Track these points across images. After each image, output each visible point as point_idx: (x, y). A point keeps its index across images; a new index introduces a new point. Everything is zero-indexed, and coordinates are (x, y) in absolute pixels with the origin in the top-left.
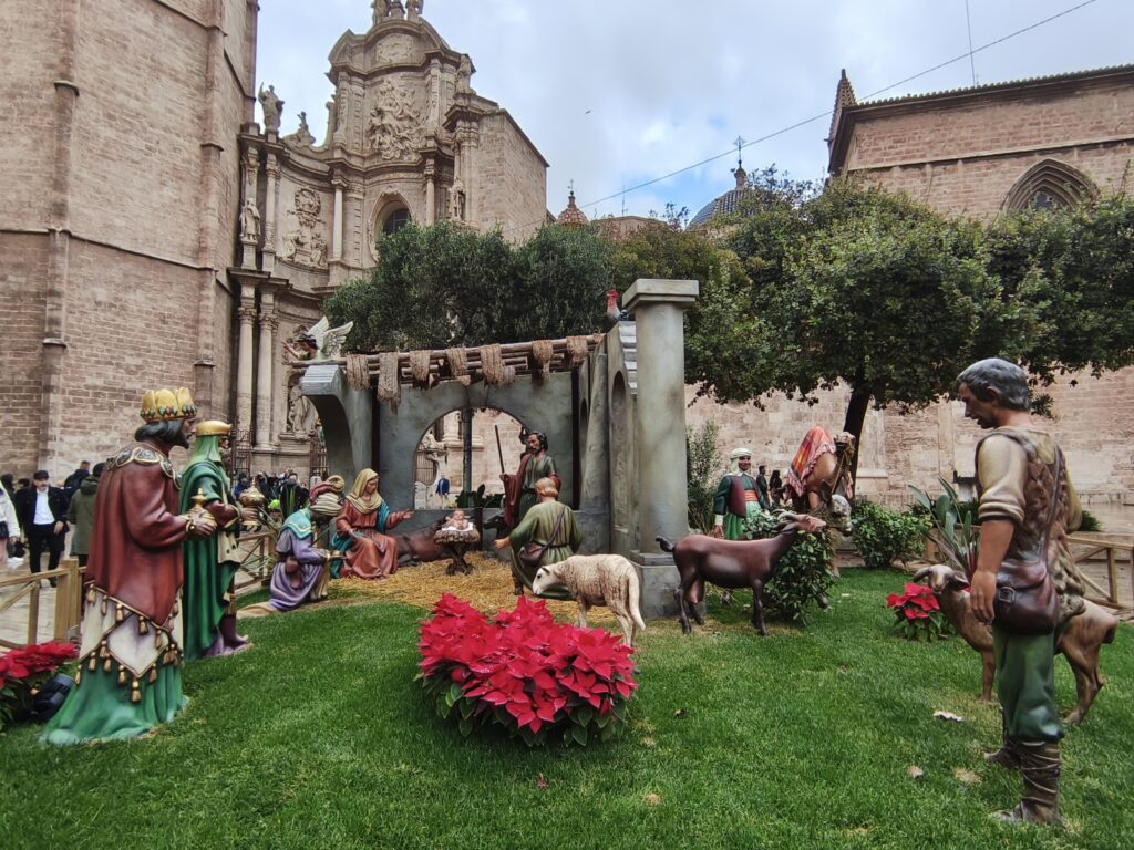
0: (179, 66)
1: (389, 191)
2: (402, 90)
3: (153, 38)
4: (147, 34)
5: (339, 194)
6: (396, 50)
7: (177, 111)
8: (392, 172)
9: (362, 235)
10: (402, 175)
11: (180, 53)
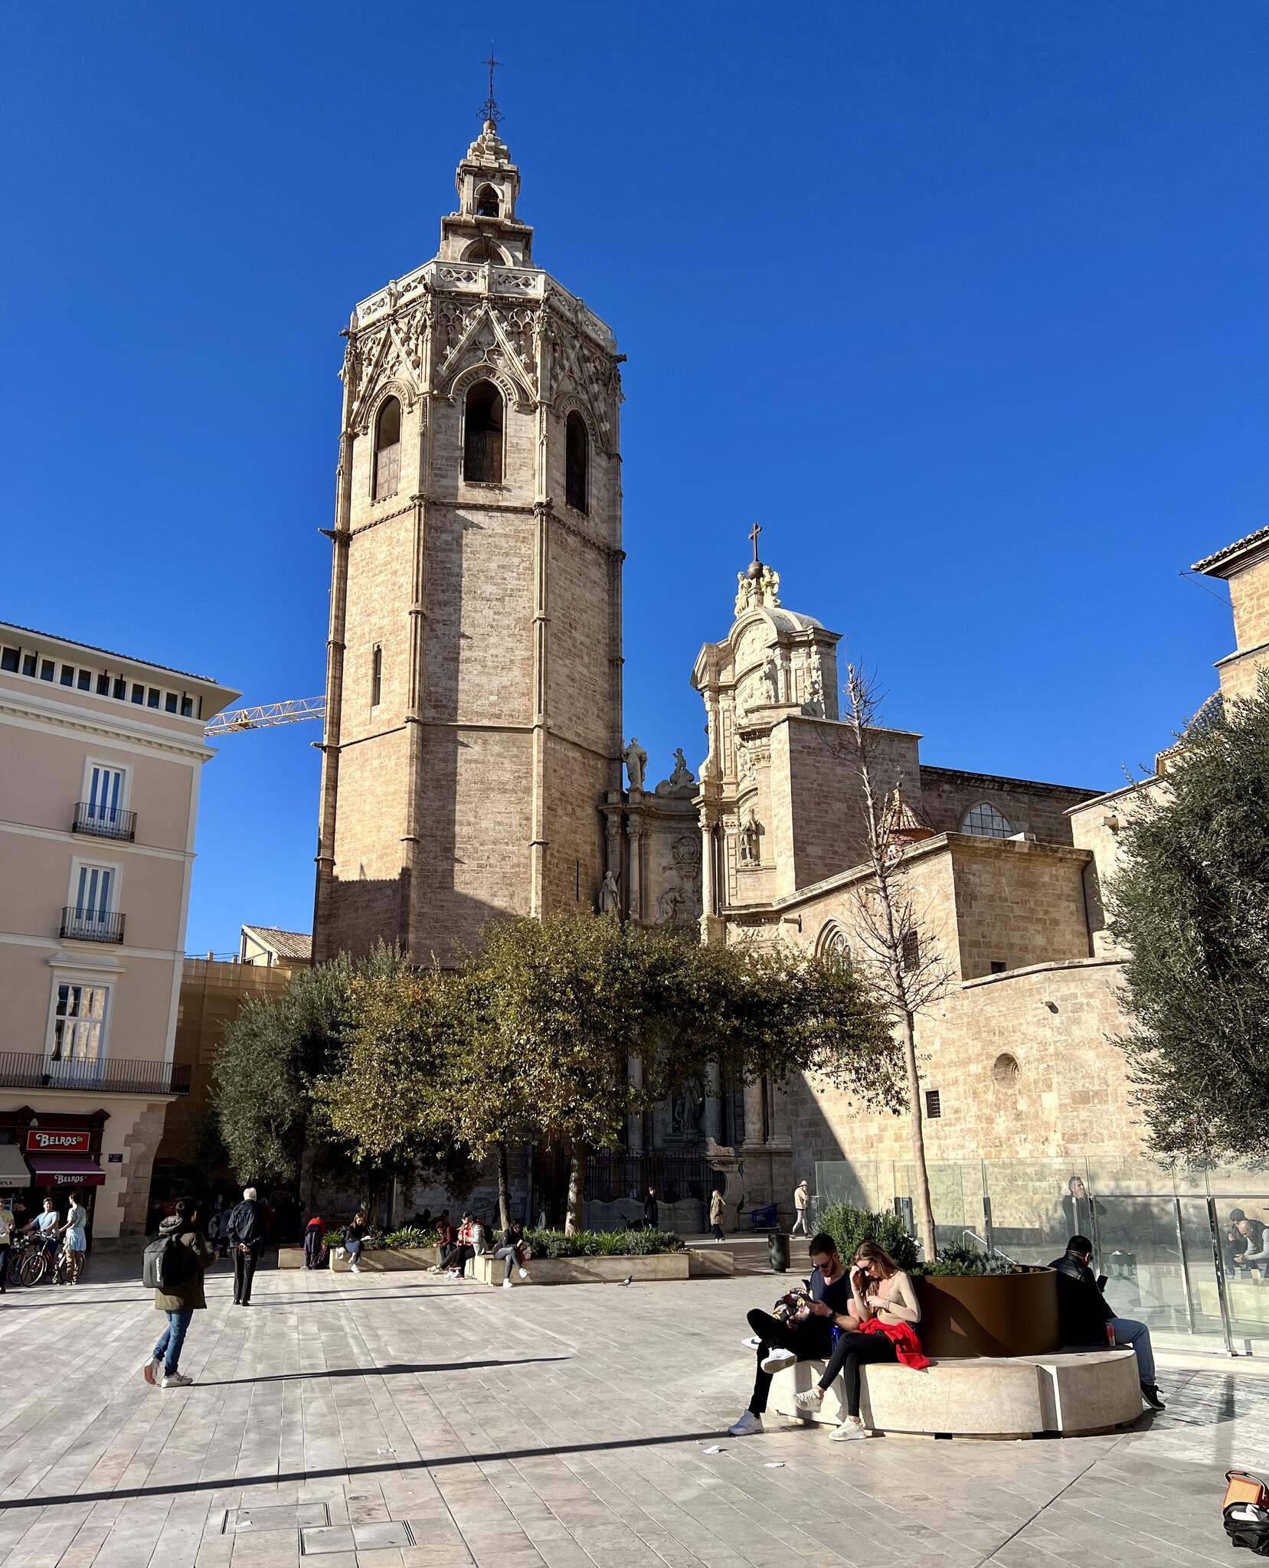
0: (506, 777)
3: (483, 762)
4: (476, 761)
5: (706, 838)
6: (754, 646)
7: (505, 821)
11: (508, 765)
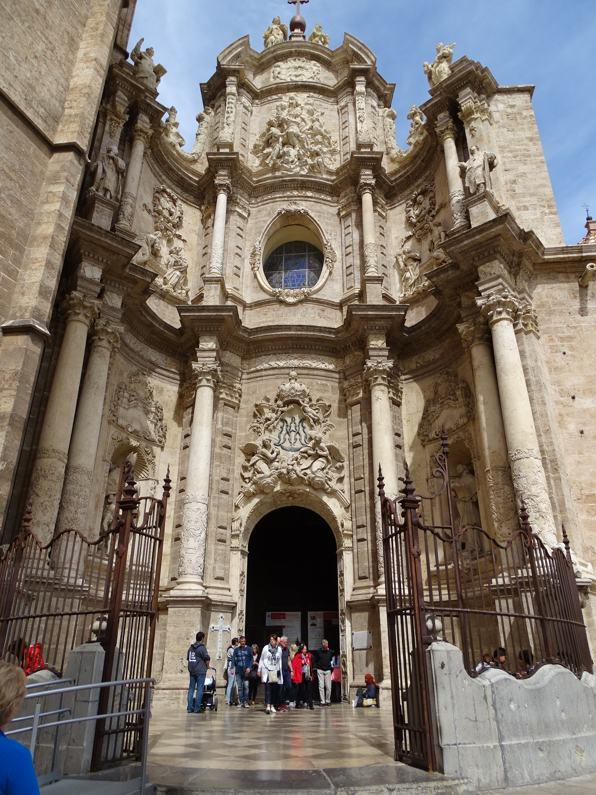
1: (293, 208)
2: (310, 107)
5: (222, 198)
6: (299, 72)
8: (296, 189)
9: (243, 260)
10: (309, 194)
